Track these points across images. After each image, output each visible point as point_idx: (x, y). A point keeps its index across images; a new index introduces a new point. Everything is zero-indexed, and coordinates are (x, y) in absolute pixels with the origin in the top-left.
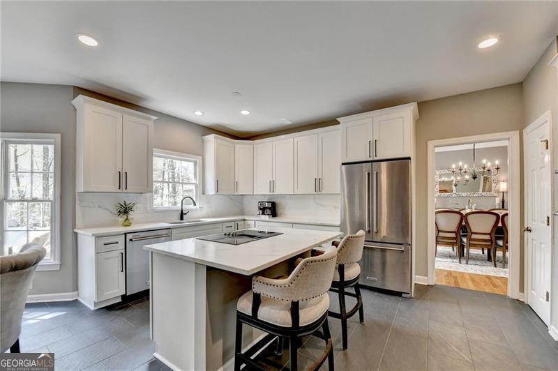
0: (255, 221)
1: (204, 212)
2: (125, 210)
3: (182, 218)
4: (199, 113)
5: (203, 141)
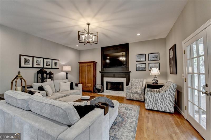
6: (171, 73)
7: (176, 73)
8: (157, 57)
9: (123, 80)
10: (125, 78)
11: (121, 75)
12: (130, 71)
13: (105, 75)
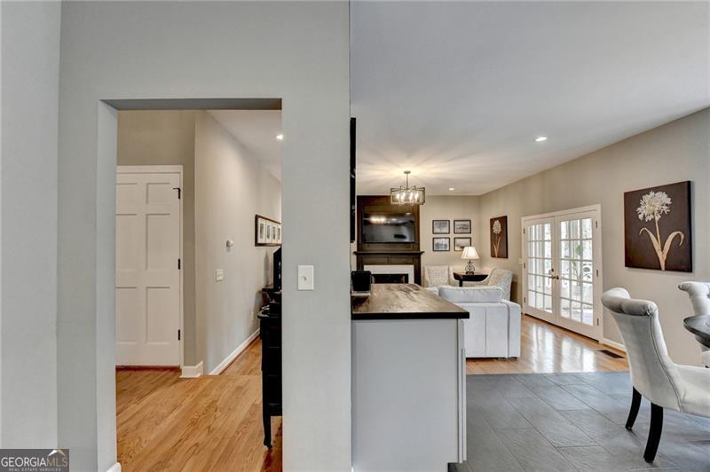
6: (493, 256)
7: (507, 257)
8: (467, 227)
9: (408, 270)
10: (412, 267)
11: (405, 260)
12: (421, 250)
13: (366, 260)
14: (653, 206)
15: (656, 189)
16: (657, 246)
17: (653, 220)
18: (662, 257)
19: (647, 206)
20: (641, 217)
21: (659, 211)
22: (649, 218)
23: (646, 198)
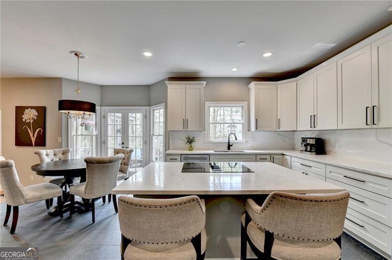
0: (291, 156)
1: (250, 144)
2: (190, 141)
3: (229, 149)
4: (235, 70)
5: (249, 89)
14: (30, 116)
15: (32, 108)
16: (31, 135)
17: (30, 122)
18: (33, 140)
19: (27, 115)
20: (24, 120)
21: (32, 118)
22: (28, 121)
23: (27, 111)
